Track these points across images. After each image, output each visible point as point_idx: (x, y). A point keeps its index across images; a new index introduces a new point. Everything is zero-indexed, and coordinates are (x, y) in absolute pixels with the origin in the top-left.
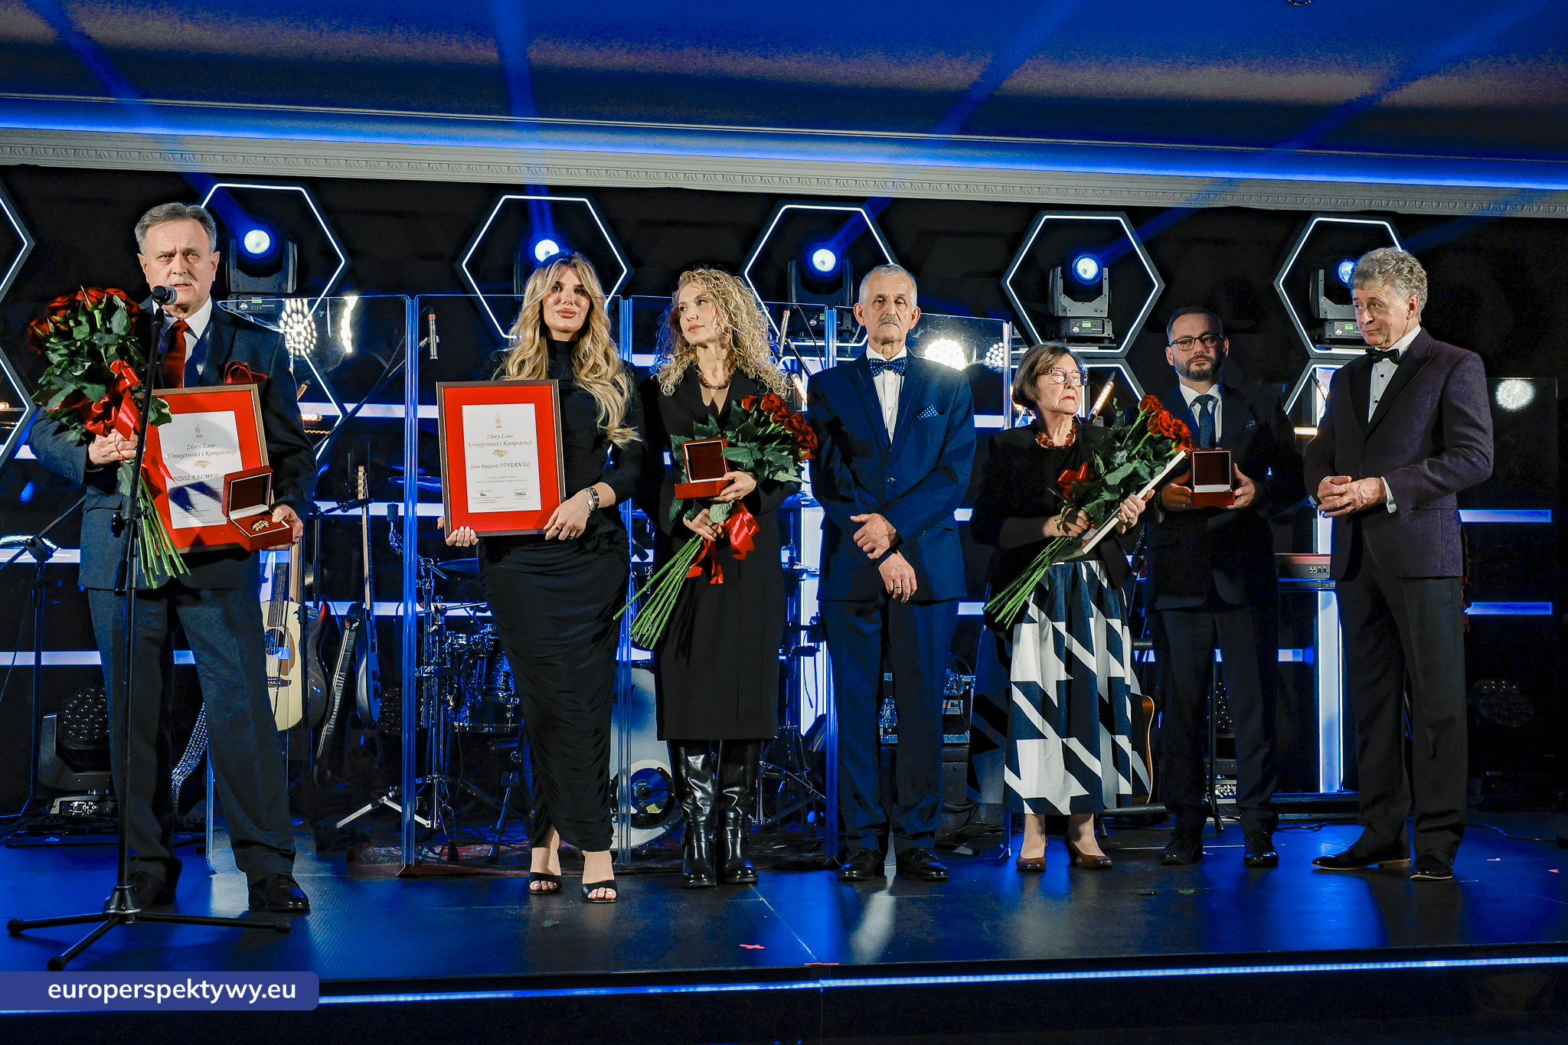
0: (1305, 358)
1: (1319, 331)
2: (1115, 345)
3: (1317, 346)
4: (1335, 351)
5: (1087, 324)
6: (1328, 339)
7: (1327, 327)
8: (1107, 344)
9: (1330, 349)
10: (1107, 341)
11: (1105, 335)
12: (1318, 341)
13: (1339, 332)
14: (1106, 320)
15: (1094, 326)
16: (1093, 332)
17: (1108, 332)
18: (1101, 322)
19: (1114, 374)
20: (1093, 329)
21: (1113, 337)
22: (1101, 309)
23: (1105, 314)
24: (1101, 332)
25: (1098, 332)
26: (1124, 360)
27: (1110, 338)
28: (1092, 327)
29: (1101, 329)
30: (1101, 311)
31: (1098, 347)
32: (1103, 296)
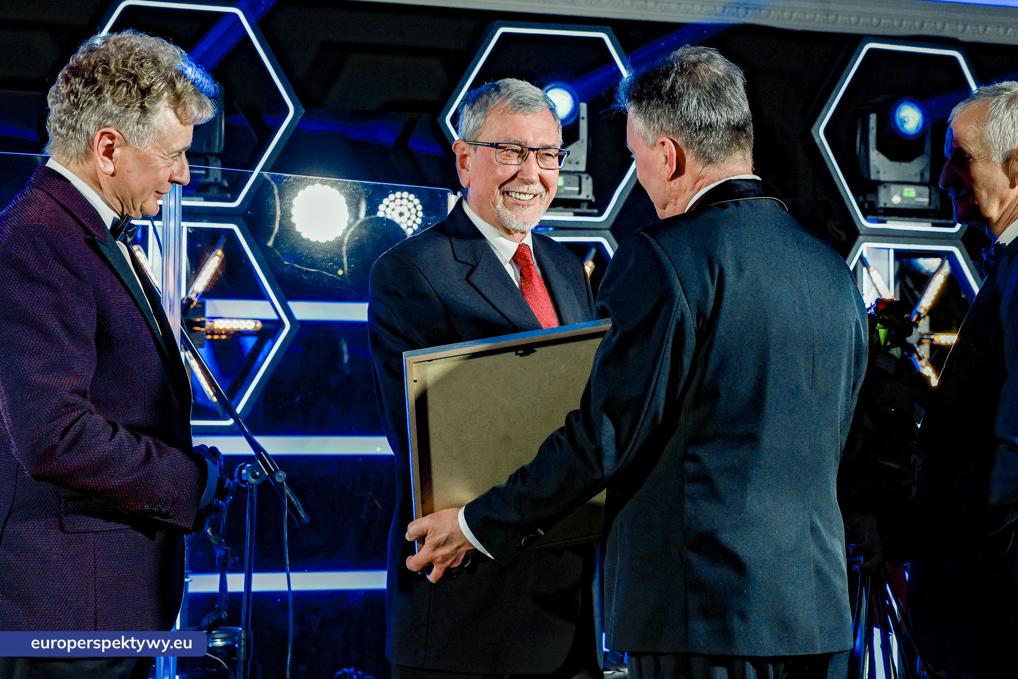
0: (852, 235)
1: (870, 198)
2: (596, 211)
3: (869, 217)
4: (893, 225)
6: (882, 208)
7: (882, 191)
8: (584, 209)
9: (884, 222)
10: (585, 205)
11: (583, 196)
12: (871, 211)
13: (896, 200)
14: (584, 176)
15: (567, 183)
16: (566, 192)
17: (587, 193)
18: (576, 178)
19: (594, 251)
20: (567, 188)
21: (594, 200)
22: (576, 160)
23: (582, 168)
24: (577, 192)
25: (572, 192)
26: (608, 233)
27: (589, 202)
28: (565, 185)
29: (577, 189)
30: (577, 163)
31: (572, 214)
32: (579, 142)
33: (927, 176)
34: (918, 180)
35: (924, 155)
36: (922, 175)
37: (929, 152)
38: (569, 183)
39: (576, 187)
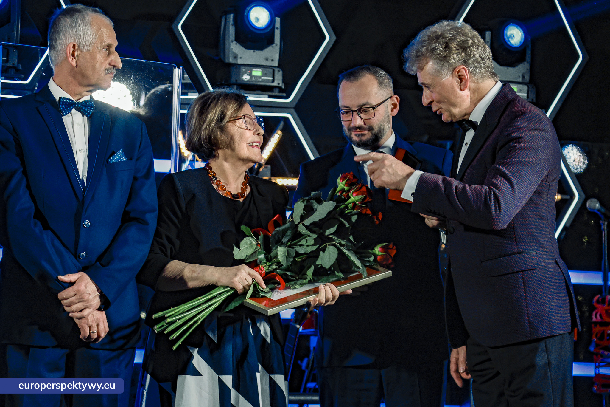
2: (284, 95)
5: (257, 73)
8: (276, 93)
10: (277, 90)
11: (275, 84)
14: (276, 70)
15: (264, 74)
16: (263, 81)
17: (278, 81)
18: (271, 71)
19: (282, 123)
20: (263, 78)
21: (283, 87)
22: (272, 58)
23: (276, 64)
24: (271, 81)
25: (268, 81)
26: (293, 110)
27: (280, 88)
28: (263, 76)
29: (271, 78)
30: (272, 60)
31: (267, 96)
32: (274, 45)
33: (527, 78)
34: (520, 80)
35: (526, 63)
36: (523, 77)
37: (529, 61)
38: (266, 74)
39: (271, 77)
